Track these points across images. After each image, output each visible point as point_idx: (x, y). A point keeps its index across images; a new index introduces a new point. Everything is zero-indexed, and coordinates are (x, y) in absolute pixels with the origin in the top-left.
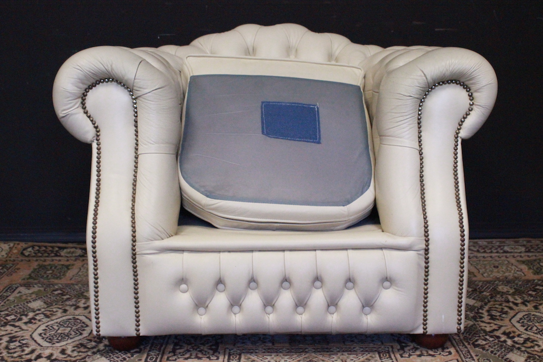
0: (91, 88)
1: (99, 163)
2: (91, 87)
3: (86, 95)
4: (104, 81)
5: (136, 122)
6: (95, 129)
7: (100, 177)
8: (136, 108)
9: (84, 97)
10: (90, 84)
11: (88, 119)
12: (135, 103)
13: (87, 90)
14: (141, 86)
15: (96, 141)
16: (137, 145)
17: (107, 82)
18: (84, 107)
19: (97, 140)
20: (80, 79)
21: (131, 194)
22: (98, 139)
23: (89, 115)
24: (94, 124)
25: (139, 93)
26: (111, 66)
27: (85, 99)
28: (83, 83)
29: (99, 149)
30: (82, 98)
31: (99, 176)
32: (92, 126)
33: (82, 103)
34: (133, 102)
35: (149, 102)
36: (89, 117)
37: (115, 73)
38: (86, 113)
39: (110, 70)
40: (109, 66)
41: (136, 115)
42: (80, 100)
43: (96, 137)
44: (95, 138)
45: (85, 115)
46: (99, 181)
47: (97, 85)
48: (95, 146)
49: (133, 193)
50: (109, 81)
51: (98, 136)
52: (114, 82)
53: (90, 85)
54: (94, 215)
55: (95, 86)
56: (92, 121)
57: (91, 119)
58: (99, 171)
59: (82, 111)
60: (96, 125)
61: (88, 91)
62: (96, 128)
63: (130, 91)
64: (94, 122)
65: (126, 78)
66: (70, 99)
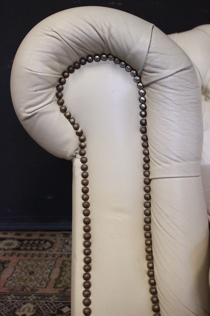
0: (72, 72)
1: (85, 192)
2: (72, 69)
3: (64, 83)
4: (93, 58)
5: (144, 124)
6: (78, 137)
7: (89, 217)
8: (144, 102)
9: (60, 85)
10: (70, 63)
11: (67, 120)
12: (143, 95)
13: (66, 74)
14: (159, 64)
15: (79, 157)
16: (147, 161)
17: (97, 61)
18: (61, 101)
19: (82, 154)
20: (55, 54)
21: (143, 246)
22: (83, 152)
23: (68, 114)
24: (76, 129)
25: (154, 77)
26: (109, 30)
27: (62, 89)
28: (60, 62)
29: (84, 169)
30: (57, 87)
31: (87, 214)
32: (73, 132)
33: (57, 95)
34: (140, 93)
35: (171, 91)
36: (69, 117)
37: (116, 42)
38: (64, 111)
39: (107, 36)
40: (106, 30)
41: (143, 113)
42: (54, 91)
43: (79, 149)
44: (78, 151)
45: (62, 115)
46: (87, 222)
47: (82, 66)
48: (77, 163)
49: (146, 244)
50: (100, 58)
51: (82, 147)
52: (111, 59)
53: (70, 66)
54: (84, 286)
55: (78, 67)
56: (73, 124)
57: (72, 120)
58: (86, 206)
59: (57, 108)
60: (79, 131)
61: (67, 77)
62: (80, 134)
63: (137, 75)
64: (76, 126)
65: (134, 50)
66: (39, 87)
